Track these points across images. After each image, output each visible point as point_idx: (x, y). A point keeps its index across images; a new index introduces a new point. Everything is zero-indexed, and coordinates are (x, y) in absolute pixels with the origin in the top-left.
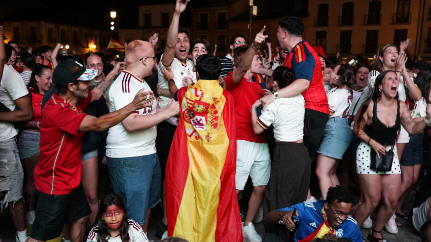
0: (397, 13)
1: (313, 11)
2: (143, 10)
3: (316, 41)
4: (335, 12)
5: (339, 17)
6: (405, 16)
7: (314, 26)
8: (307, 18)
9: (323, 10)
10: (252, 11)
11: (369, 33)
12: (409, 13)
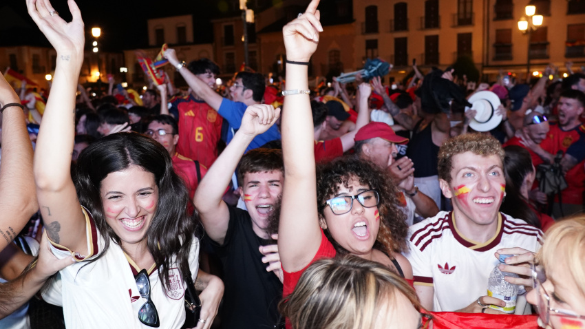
0: (459, 14)
1: (360, 15)
2: (153, 24)
3: (367, 53)
4: (386, 15)
5: (391, 21)
6: (468, 16)
7: (363, 34)
8: (353, 24)
9: (372, 12)
10: (245, 16)
11: (428, 39)
12: (471, 13)
